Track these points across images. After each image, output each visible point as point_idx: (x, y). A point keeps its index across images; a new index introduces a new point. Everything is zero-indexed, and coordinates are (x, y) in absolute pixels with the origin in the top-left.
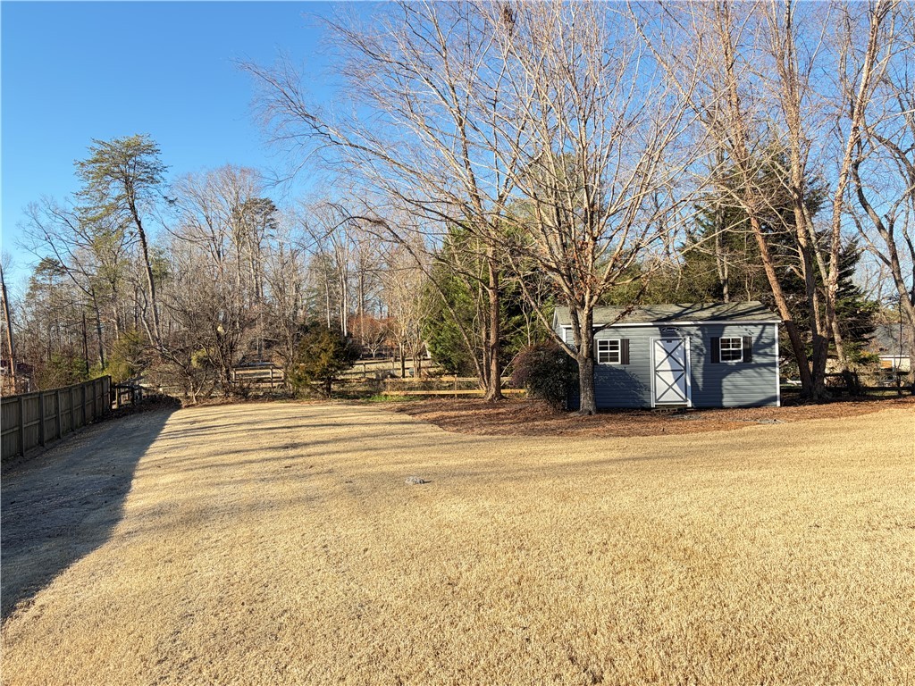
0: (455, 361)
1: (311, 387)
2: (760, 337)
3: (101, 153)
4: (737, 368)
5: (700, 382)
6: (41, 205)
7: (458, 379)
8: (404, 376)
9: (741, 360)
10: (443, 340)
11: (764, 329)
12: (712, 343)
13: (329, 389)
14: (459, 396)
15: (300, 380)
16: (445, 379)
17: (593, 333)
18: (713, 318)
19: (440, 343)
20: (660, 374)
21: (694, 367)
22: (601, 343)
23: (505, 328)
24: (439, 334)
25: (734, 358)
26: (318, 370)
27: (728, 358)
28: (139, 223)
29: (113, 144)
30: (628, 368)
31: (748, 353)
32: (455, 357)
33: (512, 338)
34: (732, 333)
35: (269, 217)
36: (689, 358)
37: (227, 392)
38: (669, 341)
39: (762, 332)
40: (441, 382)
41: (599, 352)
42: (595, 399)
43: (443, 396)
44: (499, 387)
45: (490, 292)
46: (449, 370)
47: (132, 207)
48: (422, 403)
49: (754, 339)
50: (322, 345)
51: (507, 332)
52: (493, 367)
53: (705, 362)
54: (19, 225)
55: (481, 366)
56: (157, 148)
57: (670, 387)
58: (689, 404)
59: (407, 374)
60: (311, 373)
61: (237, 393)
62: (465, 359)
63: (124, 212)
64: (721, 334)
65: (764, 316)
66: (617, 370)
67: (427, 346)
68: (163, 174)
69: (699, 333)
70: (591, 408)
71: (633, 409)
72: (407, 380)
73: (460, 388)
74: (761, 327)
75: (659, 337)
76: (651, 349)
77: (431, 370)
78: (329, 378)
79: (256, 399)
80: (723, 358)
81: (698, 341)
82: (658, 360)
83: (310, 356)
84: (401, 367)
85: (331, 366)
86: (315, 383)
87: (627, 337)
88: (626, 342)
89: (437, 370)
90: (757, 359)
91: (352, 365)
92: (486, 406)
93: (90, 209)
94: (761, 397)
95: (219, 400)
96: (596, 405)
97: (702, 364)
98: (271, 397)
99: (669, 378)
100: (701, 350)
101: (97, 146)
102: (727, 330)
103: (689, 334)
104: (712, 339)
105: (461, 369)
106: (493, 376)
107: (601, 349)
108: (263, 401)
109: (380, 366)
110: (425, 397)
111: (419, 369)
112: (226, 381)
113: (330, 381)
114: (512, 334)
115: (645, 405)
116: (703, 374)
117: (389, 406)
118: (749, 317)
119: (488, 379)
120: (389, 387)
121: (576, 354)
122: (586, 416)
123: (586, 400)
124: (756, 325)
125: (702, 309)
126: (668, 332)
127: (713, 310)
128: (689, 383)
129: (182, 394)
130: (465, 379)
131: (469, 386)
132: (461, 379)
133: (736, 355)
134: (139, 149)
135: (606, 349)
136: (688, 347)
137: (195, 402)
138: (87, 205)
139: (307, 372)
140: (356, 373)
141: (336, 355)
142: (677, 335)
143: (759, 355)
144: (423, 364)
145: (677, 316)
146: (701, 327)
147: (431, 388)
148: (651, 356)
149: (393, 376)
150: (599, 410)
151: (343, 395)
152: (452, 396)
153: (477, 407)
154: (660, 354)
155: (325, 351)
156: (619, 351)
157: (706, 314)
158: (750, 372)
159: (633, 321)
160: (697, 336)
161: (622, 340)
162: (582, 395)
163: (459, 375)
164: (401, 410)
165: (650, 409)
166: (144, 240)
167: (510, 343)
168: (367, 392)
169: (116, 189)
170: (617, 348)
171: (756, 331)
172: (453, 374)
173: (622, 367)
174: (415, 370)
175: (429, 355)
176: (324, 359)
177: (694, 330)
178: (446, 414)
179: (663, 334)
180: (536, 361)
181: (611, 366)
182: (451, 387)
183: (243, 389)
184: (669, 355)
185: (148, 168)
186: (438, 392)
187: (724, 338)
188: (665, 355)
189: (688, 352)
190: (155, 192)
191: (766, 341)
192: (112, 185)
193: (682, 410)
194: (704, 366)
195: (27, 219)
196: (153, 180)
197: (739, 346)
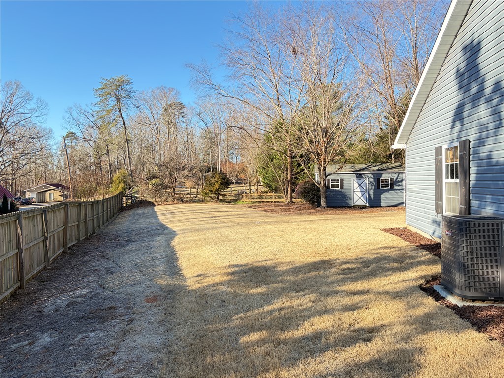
0: (273, 186)
1: (211, 197)
2: (397, 178)
3: (106, 84)
4: (387, 191)
5: (372, 196)
6: (74, 108)
7: (274, 194)
8: (250, 193)
9: (389, 187)
10: (268, 177)
11: (399, 175)
12: (377, 180)
13: (218, 198)
14: (275, 202)
15: (206, 194)
16: (269, 194)
17: (326, 177)
18: (379, 170)
19: (267, 178)
20: (356, 193)
21: (370, 190)
22: (332, 180)
23: (297, 172)
24: (267, 174)
25: (386, 187)
26: (214, 190)
27: (384, 187)
28: (122, 118)
29: (112, 80)
30: (342, 190)
31: (392, 185)
32: (273, 185)
33: (299, 176)
34: (385, 176)
35: (181, 111)
36: (367, 186)
37: (174, 199)
38: (360, 179)
39: (398, 176)
40: (267, 196)
41: (331, 184)
42: (327, 202)
43: (268, 202)
44: (292, 197)
45: (288, 157)
46: (271, 190)
47: (120, 111)
48: (259, 204)
49: (394, 179)
50: (216, 179)
51: (297, 174)
52: (289, 190)
53: (374, 188)
54: (63, 118)
55: (284, 189)
56: (131, 81)
57: (360, 198)
58: (368, 205)
59: (251, 192)
60: (211, 191)
61: (178, 200)
62: (278, 186)
63: (116, 112)
64: (381, 177)
65: (399, 170)
66: (338, 191)
67: (261, 179)
68: (133, 94)
69: (372, 176)
70: (325, 206)
71: (344, 207)
72: (252, 195)
73: (275, 198)
74: (398, 174)
75: (356, 178)
76: (352, 182)
77: (263, 190)
78: (219, 194)
79: (187, 202)
80: (382, 187)
81: (372, 180)
82: (355, 187)
83: (210, 184)
84: (249, 189)
85: (220, 188)
86: (212, 195)
87: (342, 178)
88: (342, 180)
89: (265, 190)
90: (396, 187)
91: (228, 188)
92: (285, 205)
93: (100, 111)
94: (398, 202)
95: (171, 203)
96: (327, 204)
97: (373, 189)
98: (193, 201)
99: (360, 194)
100: (373, 183)
101: (103, 81)
102: (384, 175)
103: (368, 177)
104: (377, 179)
105: (276, 190)
106: (289, 193)
107: (332, 182)
108: (190, 203)
109: (240, 188)
110: (260, 202)
111: (257, 190)
112: (173, 194)
113: (219, 195)
114: (300, 174)
115: (349, 205)
116: (373, 193)
117: (245, 205)
118: (393, 170)
119: (287, 195)
120: (244, 198)
121: (319, 184)
122: (323, 209)
123: (323, 203)
124: (395, 173)
125: (375, 166)
126: (359, 176)
127: (380, 166)
128: (367, 197)
129: (154, 200)
130: (278, 195)
131: (279, 198)
132: (276, 194)
133: (387, 185)
134: (123, 82)
135: (334, 182)
136: (367, 182)
137: (161, 203)
138: (99, 110)
139: (209, 191)
140: (230, 191)
141: (222, 184)
142: (363, 177)
143: (397, 185)
144: (259, 187)
145: (363, 169)
146: (373, 174)
147: (263, 199)
148: (352, 185)
149: (246, 193)
150: (328, 207)
151: (224, 201)
152: (272, 202)
153: (282, 206)
154: (356, 185)
155: (217, 181)
156: (339, 183)
157: (376, 168)
158: (392, 192)
159: (345, 171)
160: (371, 177)
161: (341, 179)
162: (322, 201)
163: (275, 193)
164: (250, 207)
165: (351, 207)
166: (125, 126)
167: (299, 179)
168: (235, 200)
169: (112, 102)
170: (338, 182)
171: (396, 176)
172: (272, 192)
173: (340, 190)
174: (255, 190)
175: (262, 184)
176: (217, 185)
177: (370, 175)
178: (268, 208)
179: (357, 177)
180: (304, 188)
181: (335, 190)
182: (271, 198)
183: (181, 198)
184: (360, 185)
185: (127, 91)
186: (266, 200)
187: (382, 178)
188: (358, 185)
189: (367, 184)
190: (130, 103)
191: (400, 180)
192: (110, 99)
193: (364, 207)
194: (374, 190)
195: (68, 115)
196: (129, 97)
197: (388, 182)
